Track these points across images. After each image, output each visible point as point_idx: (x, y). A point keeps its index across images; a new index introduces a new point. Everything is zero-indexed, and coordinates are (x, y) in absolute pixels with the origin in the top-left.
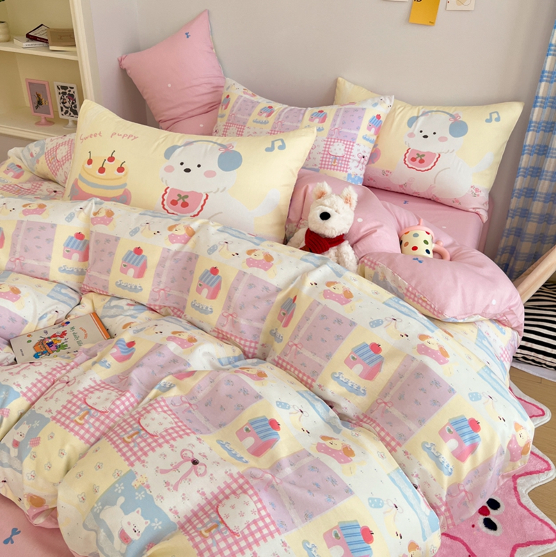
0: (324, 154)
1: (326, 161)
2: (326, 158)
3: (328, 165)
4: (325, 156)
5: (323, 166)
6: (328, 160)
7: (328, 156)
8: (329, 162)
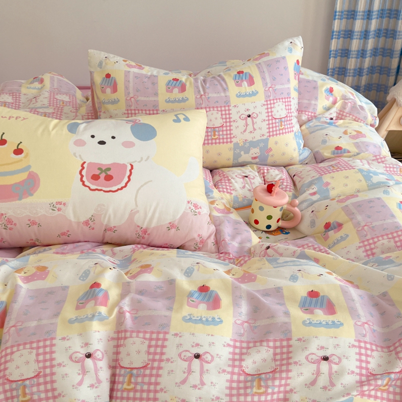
0: (269, 120)
1: (273, 127)
2: (272, 124)
3: (276, 131)
4: (271, 122)
5: (271, 134)
6: (274, 125)
7: (274, 121)
8: (276, 127)
